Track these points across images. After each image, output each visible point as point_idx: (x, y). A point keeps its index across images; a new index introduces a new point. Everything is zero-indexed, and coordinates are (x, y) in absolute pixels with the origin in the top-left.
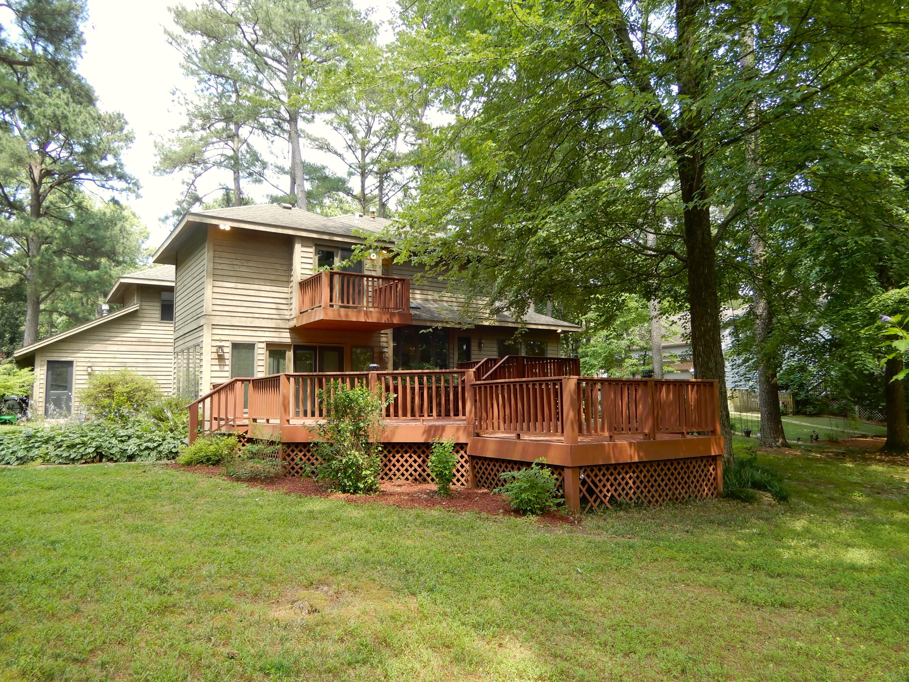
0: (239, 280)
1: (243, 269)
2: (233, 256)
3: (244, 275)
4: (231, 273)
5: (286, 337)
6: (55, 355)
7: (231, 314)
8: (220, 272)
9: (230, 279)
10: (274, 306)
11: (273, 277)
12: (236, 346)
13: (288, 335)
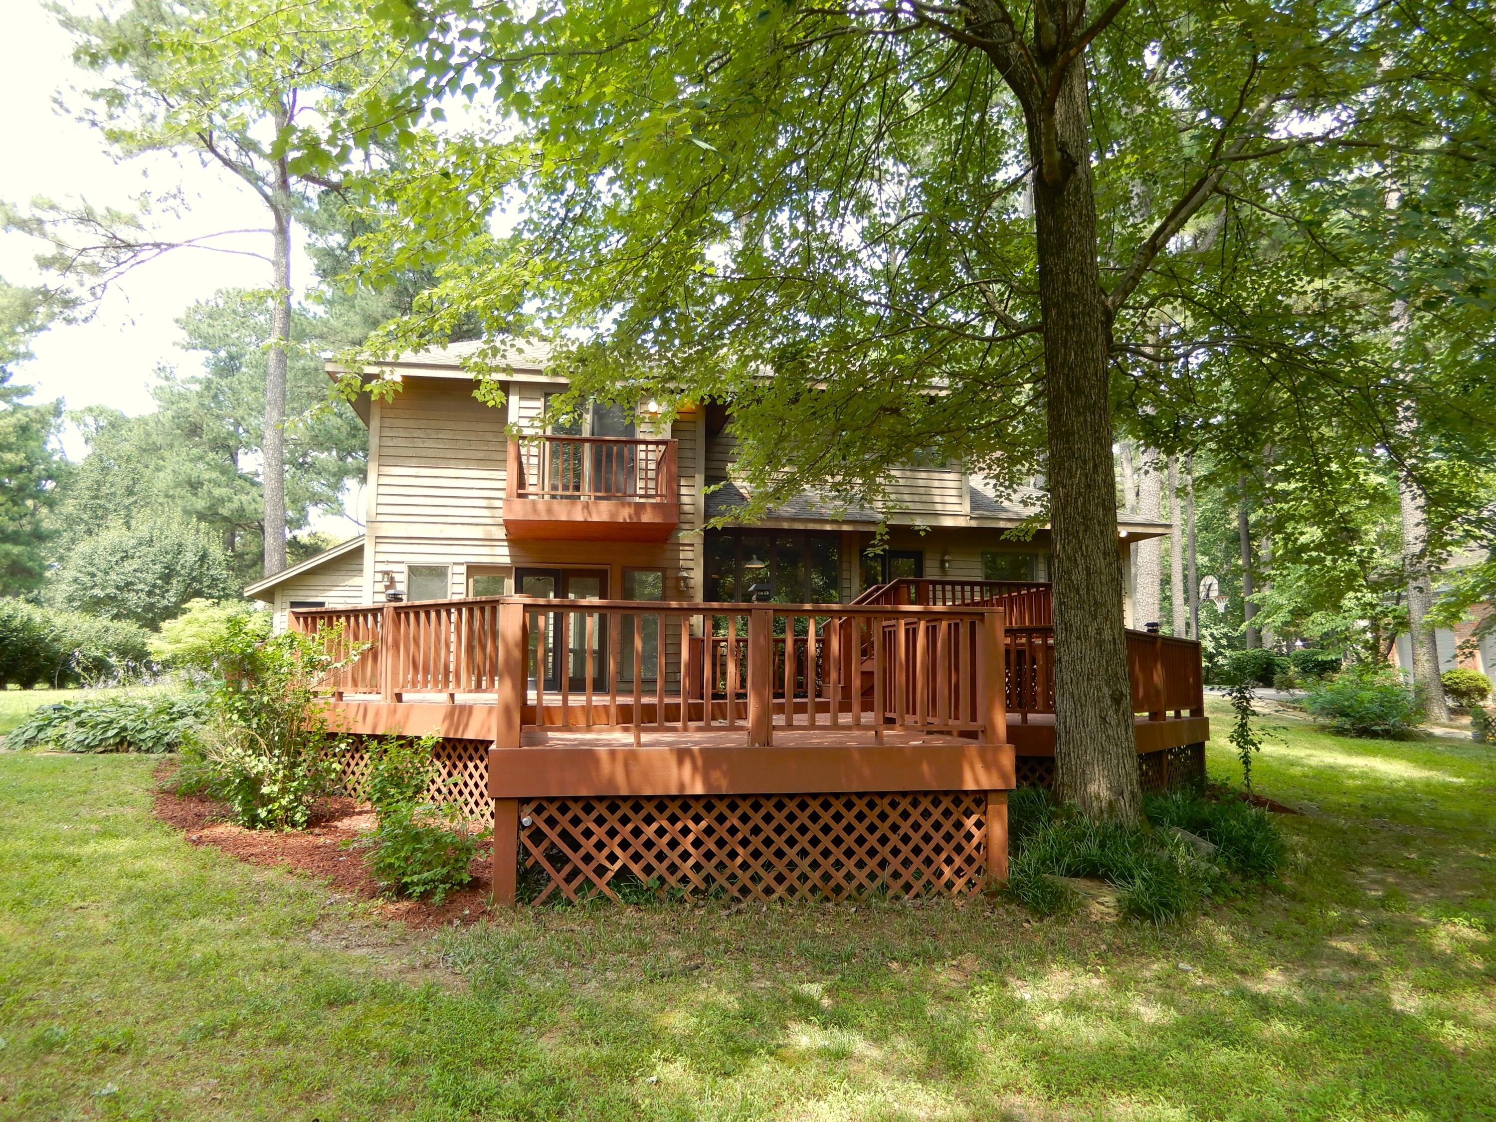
0: (423, 462)
1: (430, 444)
2: (411, 423)
3: (431, 453)
4: (409, 452)
5: (502, 555)
6: (301, 593)
7: (409, 519)
8: (392, 451)
9: (408, 462)
10: (484, 503)
11: (481, 455)
12: (414, 570)
13: (506, 551)
